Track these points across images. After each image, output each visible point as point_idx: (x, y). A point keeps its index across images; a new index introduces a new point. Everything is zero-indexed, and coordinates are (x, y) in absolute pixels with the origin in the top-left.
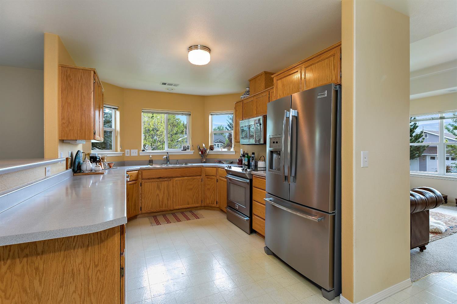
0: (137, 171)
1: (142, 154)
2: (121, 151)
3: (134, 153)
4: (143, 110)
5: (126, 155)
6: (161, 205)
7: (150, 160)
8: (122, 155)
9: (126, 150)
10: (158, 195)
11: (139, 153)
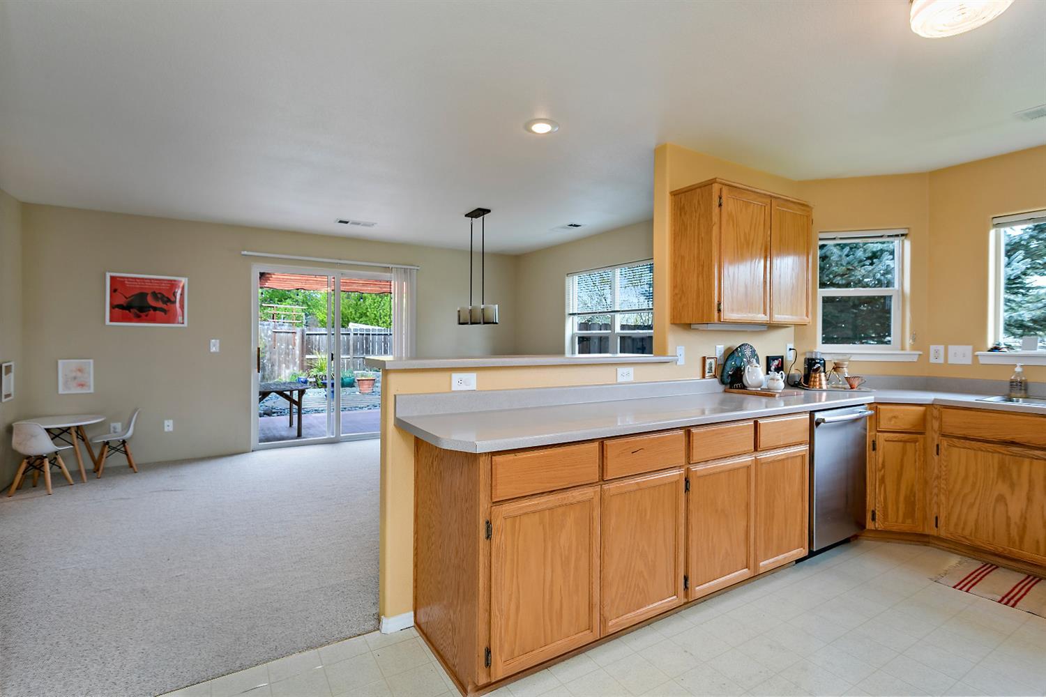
0: (922, 408)
1: (986, 358)
2: (914, 348)
3: (960, 355)
4: (996, 221)
5: (932, 360)
6: (1017, 538)
7: (1012, 382)
8: (915, 360)
9: (933, 348)
10: (1001, 498)
11: (975, 357)
